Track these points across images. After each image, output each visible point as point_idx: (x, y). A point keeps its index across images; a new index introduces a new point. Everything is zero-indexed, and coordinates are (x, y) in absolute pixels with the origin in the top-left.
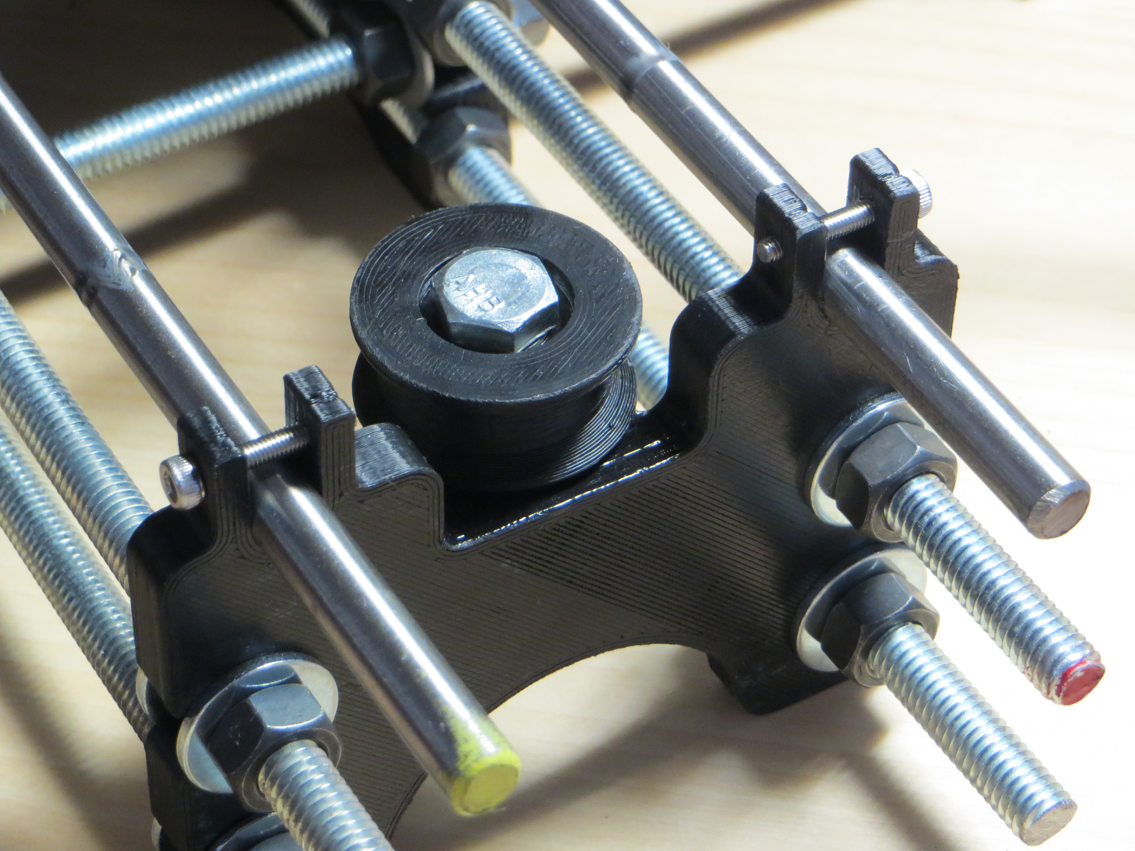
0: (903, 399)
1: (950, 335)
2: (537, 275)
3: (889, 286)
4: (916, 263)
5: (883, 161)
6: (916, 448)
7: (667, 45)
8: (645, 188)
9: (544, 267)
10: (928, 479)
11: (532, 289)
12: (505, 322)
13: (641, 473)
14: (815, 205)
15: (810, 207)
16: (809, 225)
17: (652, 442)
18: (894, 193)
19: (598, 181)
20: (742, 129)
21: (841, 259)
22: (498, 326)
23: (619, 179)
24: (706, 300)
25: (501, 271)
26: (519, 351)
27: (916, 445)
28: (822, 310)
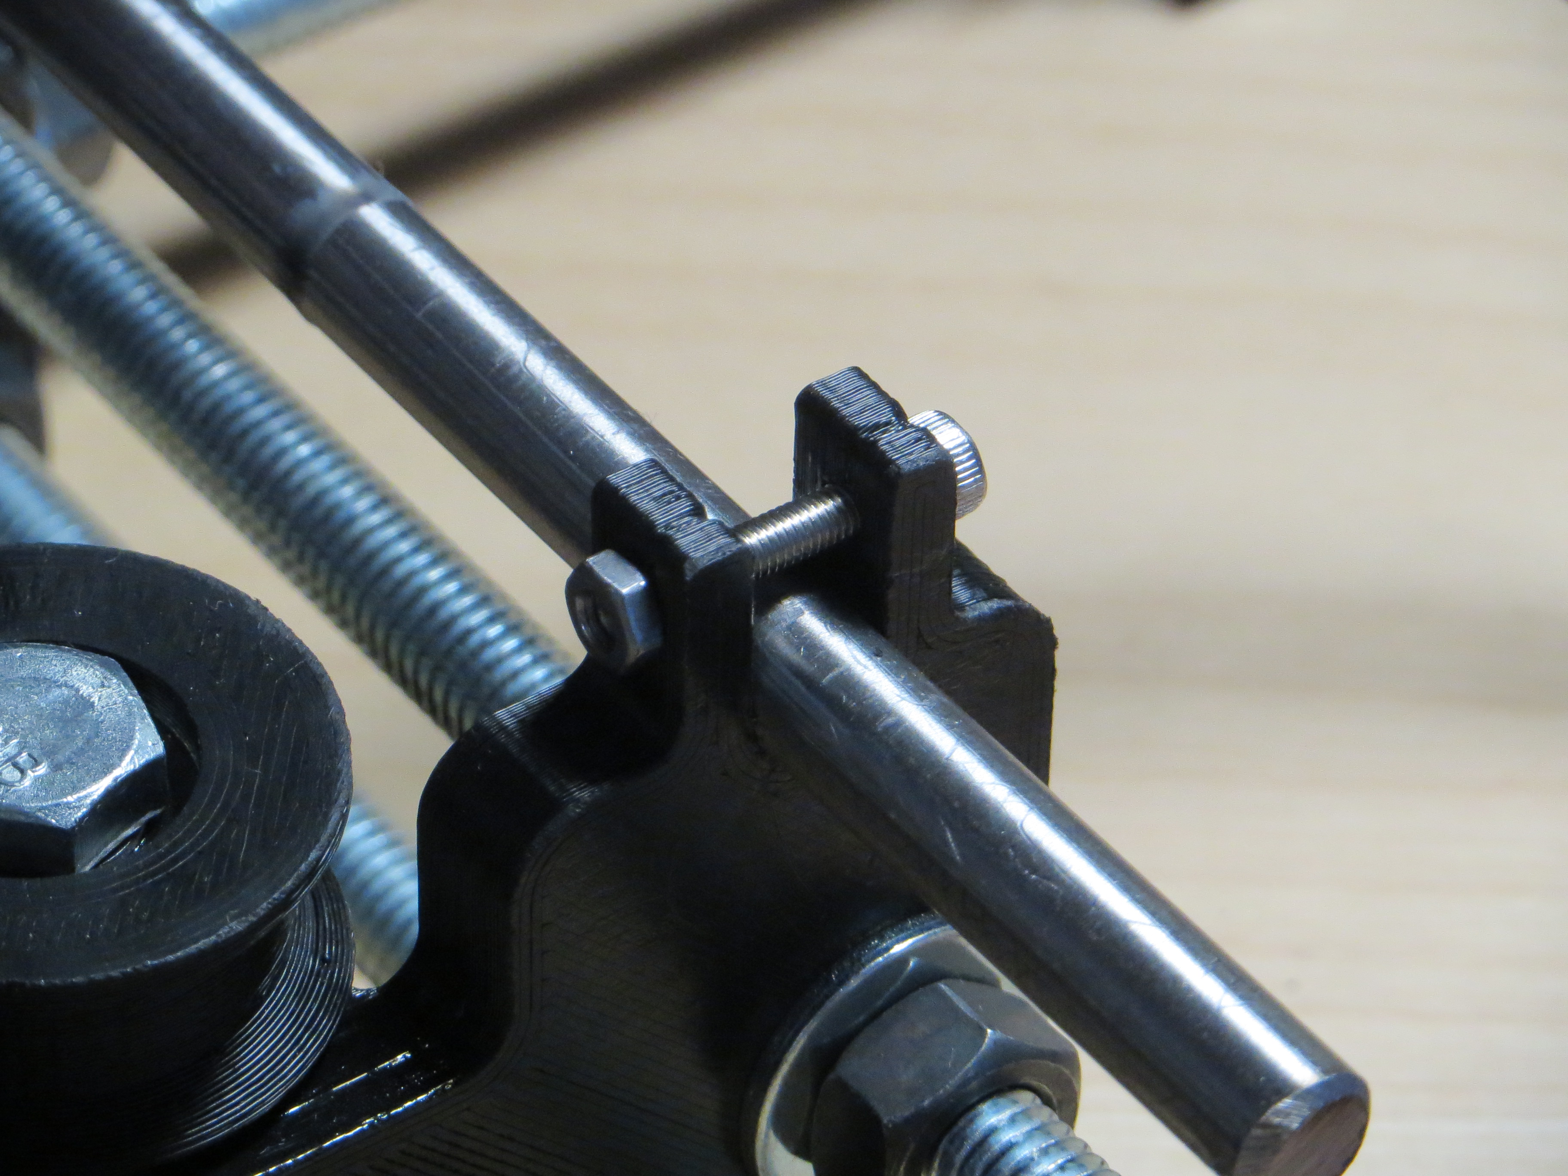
0: (948, 927)
1: (1045, 778)
2: (115, 697)
3: (897, 675)
4: (957, 618)
5: (868, 398)
6: (983, 1034)
7: (377, 169)
8: (347, 491)
9: (128, 679)
10: (1015, 1102)
11: (107, 730)
12: (51, 806)
13: (371, 1125)
14: (724, 502)
15: (713, 510)
16: (712, 548)
17: (393, 1056)
18: (896, 465)
19: (241, 483)
20: (552, 344)
21: (789, 621)
22: (38, 817)
23: (288, 473)
24: (494, 731)
25: (37, 694)
26: (88, 868)
27: (985, 1027)
28: (752, 737)
